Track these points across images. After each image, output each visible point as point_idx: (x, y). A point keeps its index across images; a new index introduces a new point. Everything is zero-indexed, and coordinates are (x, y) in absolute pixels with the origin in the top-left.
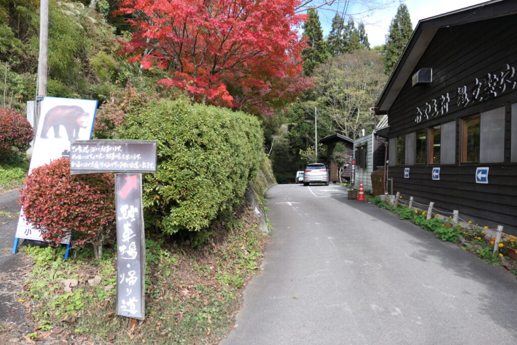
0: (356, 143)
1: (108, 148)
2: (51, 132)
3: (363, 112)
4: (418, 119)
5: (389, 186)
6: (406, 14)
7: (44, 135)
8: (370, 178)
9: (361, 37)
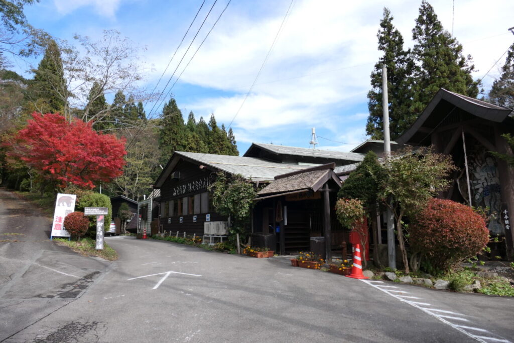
0: (139, 204)
1: (95, 209)
2: (61, 204)
3: (141, 178)
4: (174, 194)
5: (161, 229)
6: (175, 106)
7: (59, 205)
8: (150, 226)
9: (140, 113)
